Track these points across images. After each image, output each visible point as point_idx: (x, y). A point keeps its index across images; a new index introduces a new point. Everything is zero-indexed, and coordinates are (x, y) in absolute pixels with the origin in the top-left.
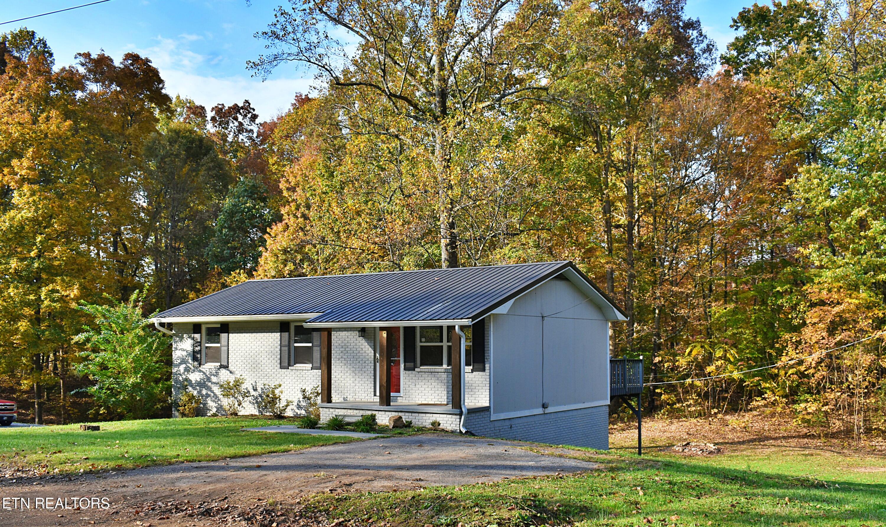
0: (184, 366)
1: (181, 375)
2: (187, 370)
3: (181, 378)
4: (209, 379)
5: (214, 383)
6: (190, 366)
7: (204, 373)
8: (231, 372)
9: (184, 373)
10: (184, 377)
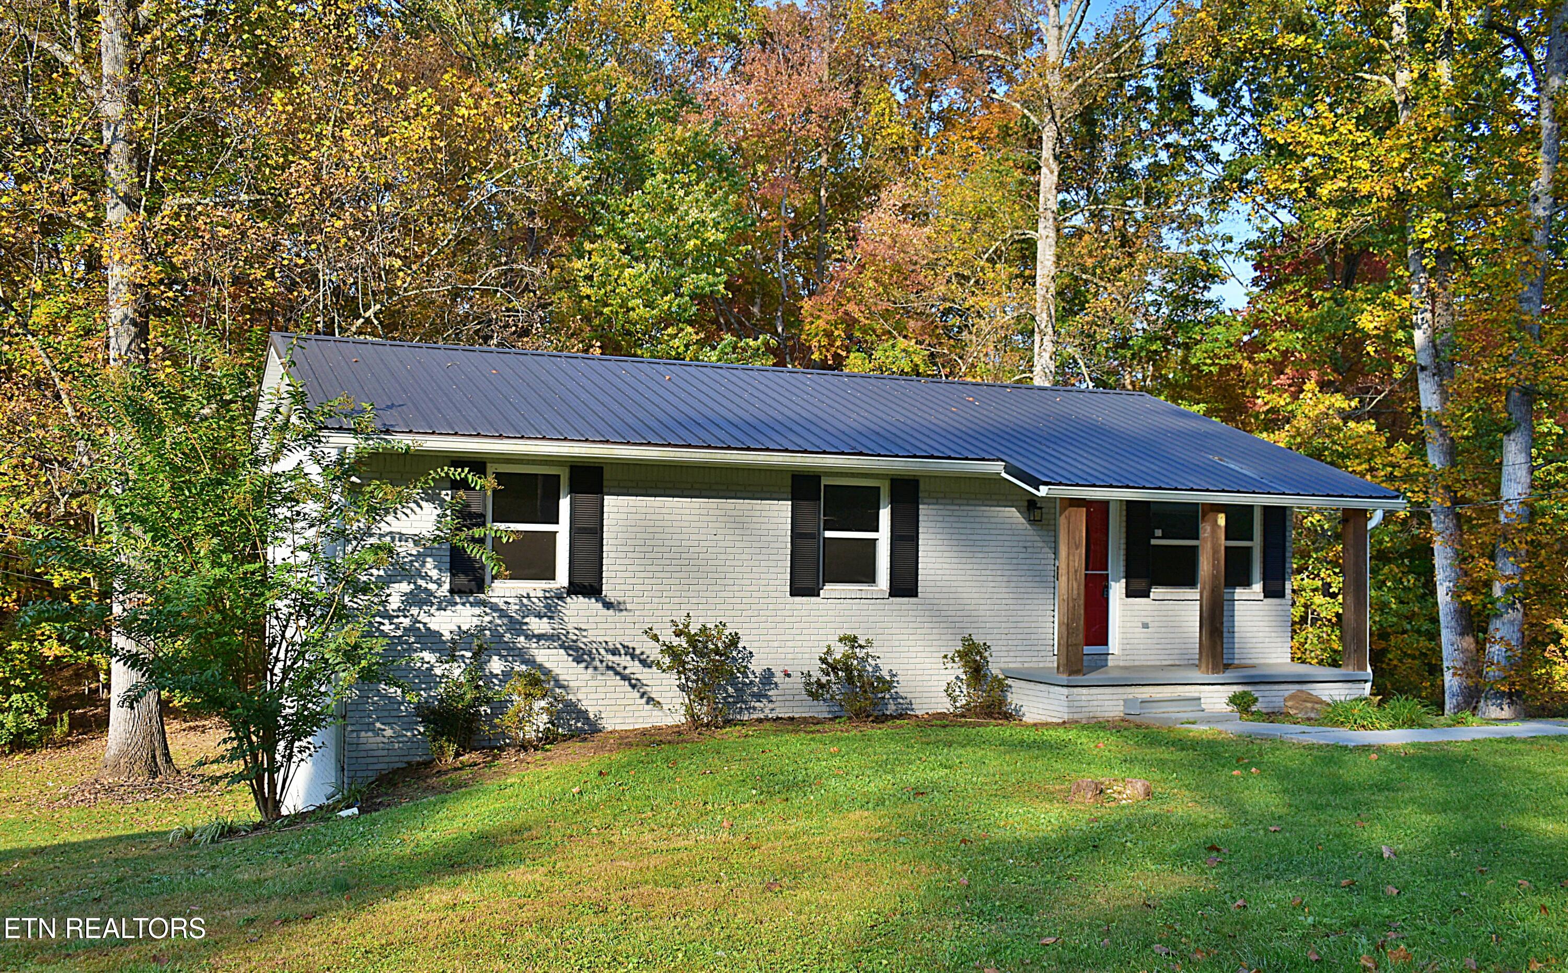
0: (405, 587)
1: (390, 618)
2: (418, 598)
3: (387, 628)
4: (516, 627)
5: (540, 637)
6: (432, 587)
7: (495, 608)
8: (608, 605)
9: (403, 611)
10: (406, 622)
